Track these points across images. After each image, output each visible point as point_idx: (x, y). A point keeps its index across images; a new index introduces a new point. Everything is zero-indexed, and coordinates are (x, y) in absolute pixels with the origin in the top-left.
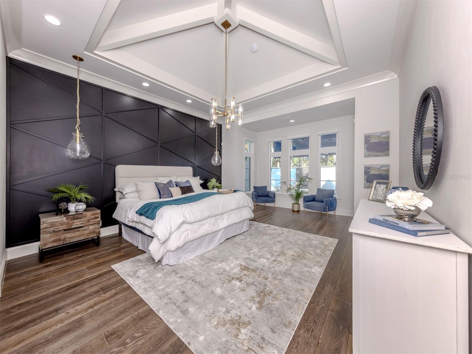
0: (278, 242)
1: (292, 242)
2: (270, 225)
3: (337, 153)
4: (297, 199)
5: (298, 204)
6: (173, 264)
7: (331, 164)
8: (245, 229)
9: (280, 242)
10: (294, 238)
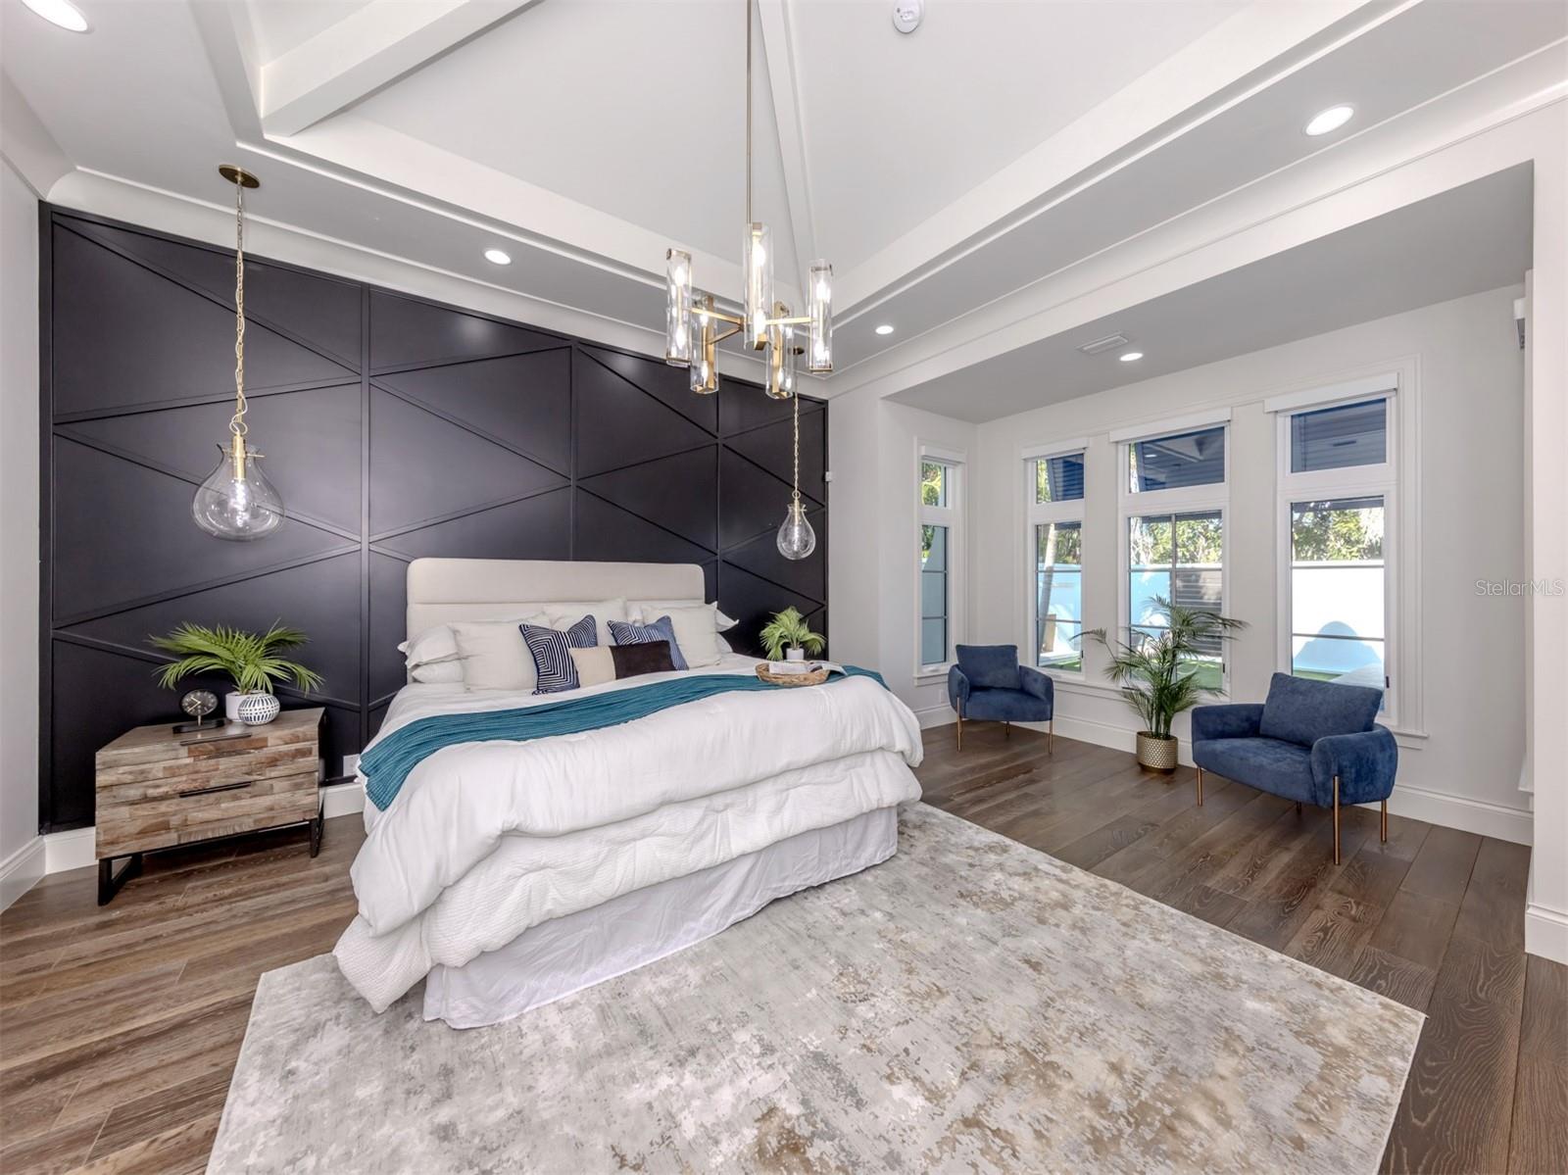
0: (1027, 962)
1: (1106, 978)
2: (1008, 841)
3: (1391, 500)
4: (1162, 717)
5: (1167, 737)
6: (462, 1027)
7: (1344, 551)
8: (871, 853)
9: (1035, 966)
10: (1121, 949)
